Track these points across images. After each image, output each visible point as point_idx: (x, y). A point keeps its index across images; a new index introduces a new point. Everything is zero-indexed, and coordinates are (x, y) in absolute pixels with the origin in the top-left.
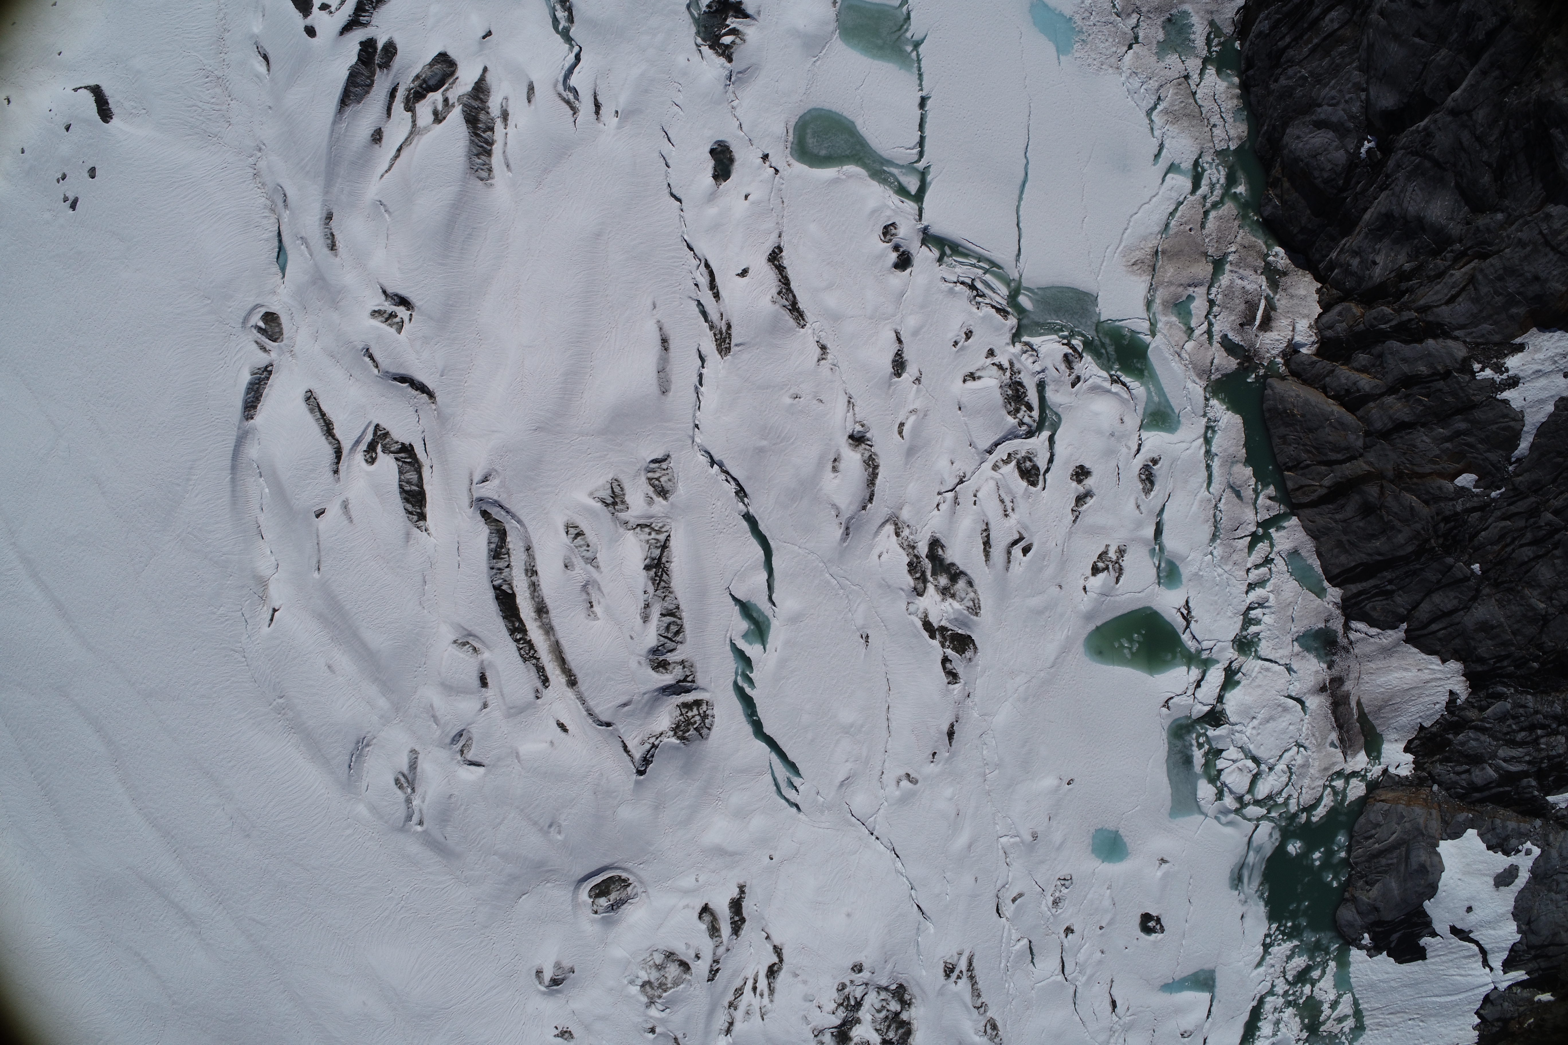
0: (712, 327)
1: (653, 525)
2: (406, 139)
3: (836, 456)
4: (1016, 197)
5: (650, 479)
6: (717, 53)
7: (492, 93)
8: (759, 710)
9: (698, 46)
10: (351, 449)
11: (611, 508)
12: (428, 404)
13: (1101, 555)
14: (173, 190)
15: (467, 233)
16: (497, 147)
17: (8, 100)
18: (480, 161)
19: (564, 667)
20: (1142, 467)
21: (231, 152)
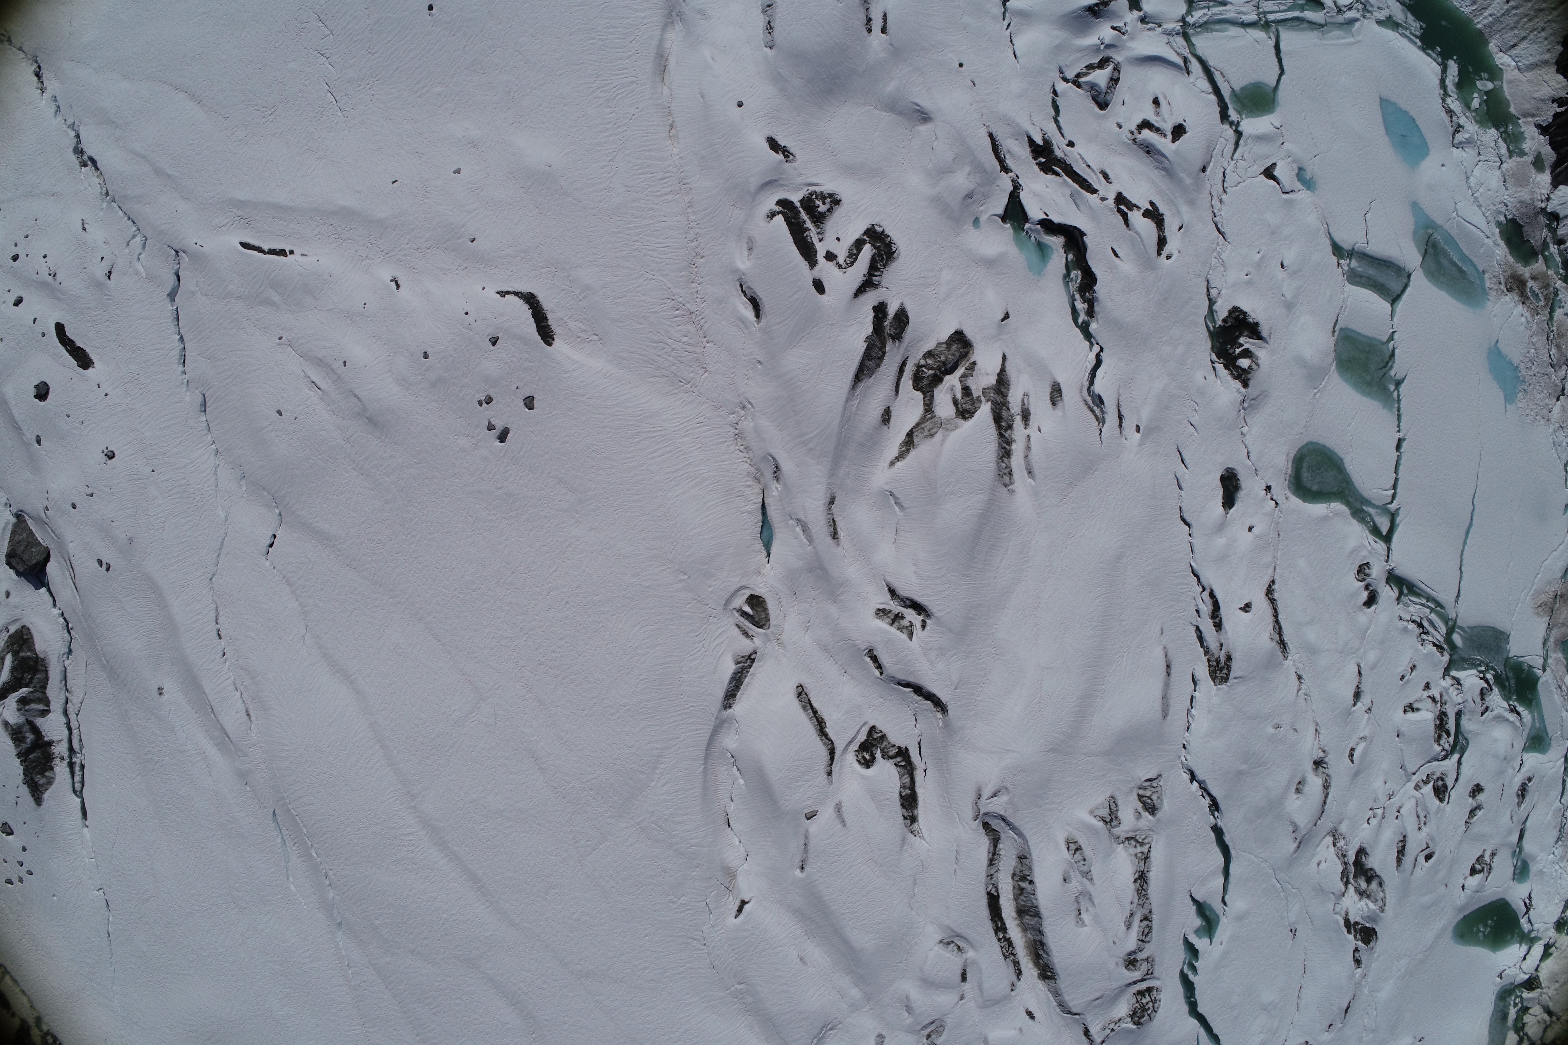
0: (1206, 653)
1: (1137, 838)
2: (918, 424)
3: (1301, 780)
4: (1462, 541)
5: (1138, 795)
6: (1232, 374)
7: (1012, 386)
8: (1197, 992)
9: (1213, 362)
10: (844, 749)
11: (1109, 826)
12: (932, 711)
13: (1478, 858)
14: (639, 442)
15: (991, 543)
16: (1017, 448)
17: (396, 282)
18: (1004, 465)
19: (1038, 962)
20: (1520, 784)
21: (707, 405)
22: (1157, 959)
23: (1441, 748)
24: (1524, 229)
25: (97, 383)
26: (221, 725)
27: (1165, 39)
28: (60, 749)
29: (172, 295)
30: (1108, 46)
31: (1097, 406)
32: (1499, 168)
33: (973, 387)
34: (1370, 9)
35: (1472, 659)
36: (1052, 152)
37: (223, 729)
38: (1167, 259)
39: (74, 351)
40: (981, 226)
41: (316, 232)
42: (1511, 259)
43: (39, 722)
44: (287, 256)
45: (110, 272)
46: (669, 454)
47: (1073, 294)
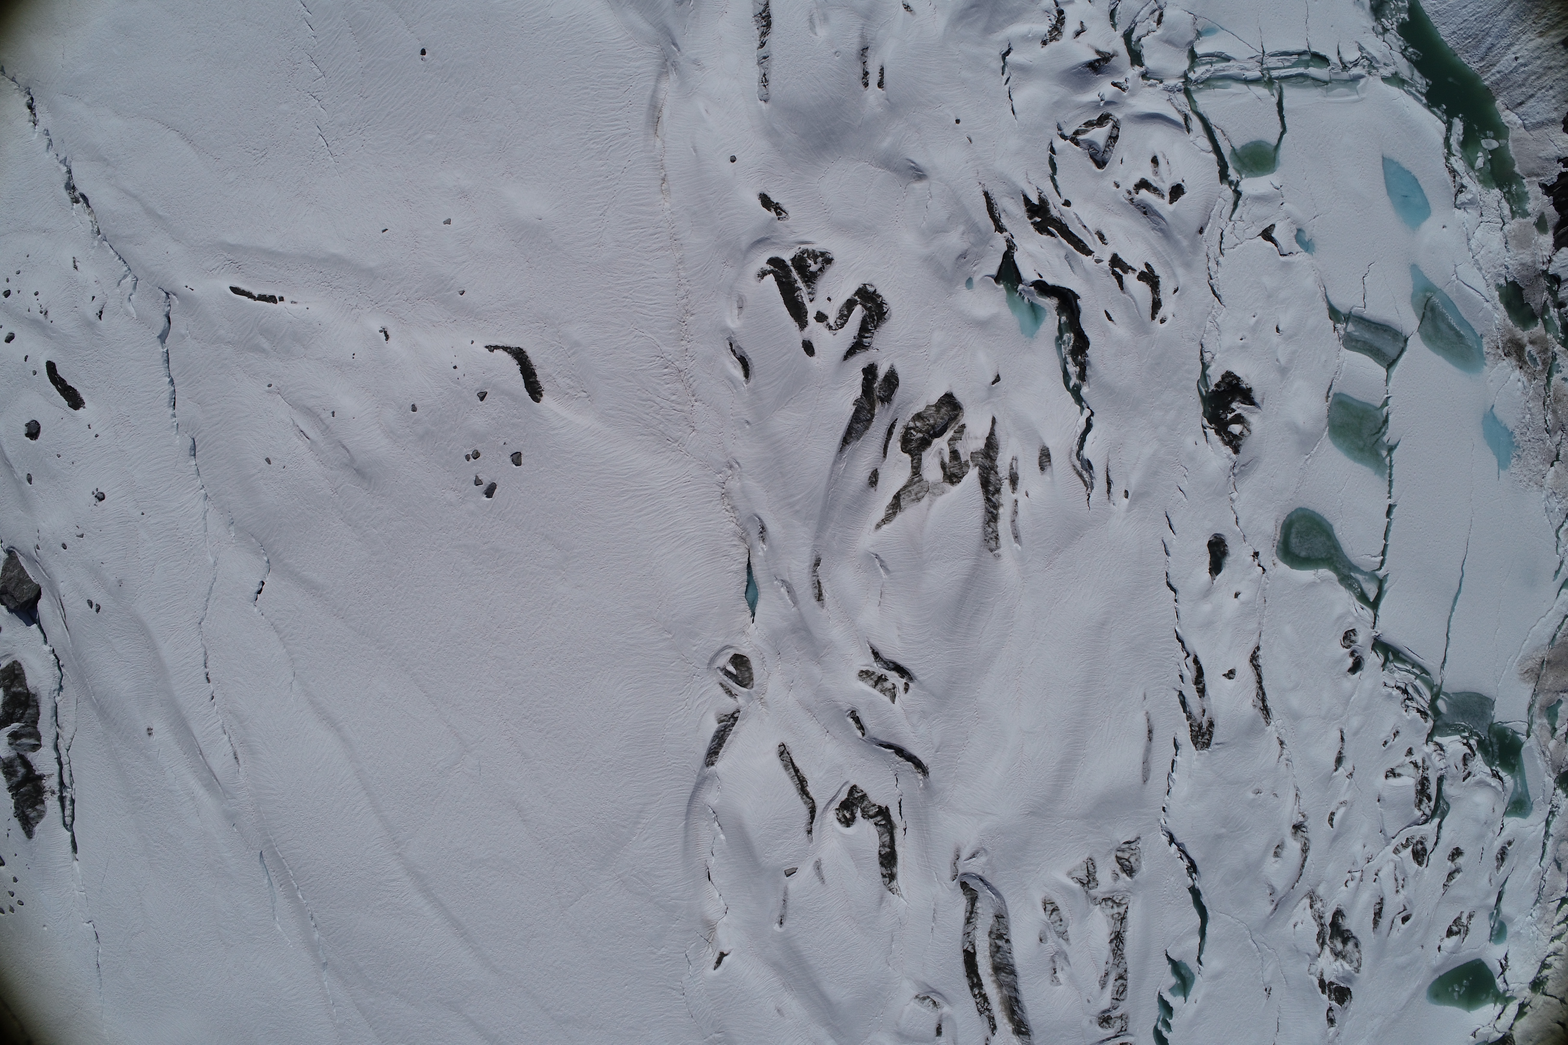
0: (1189, 717)
1: (1115, 899)
2: (905, 487)
3: (1280, 844)
4: (1450, 608)
5: (1117, 857)
6: (1223, 439)
7: (1000, 450)
9: (1204, 427)
10: (825, 808)
11: (1086, 888)
12: (913, 772)
13: (1455, 920)
14: (625, 500)
15: (975, 608)
16: (1005, 512)
17: (386, 333)
18: (991, 530)
19: (1013, 1017)
20: (1500, 847)
21: (694, 464)
22: (1131, 1016)
23: (1421, 813)
24: (1524, 292)
25: (87, 423)
26: (209, 768)
27: (1166, 95)
28: (51, 783)
29: (163, 337)
30: (1108, 103)
31: (1086, 470)
32: (1502, 229)
33: (961, 451)
34: (1376, 65)
35: (1456, 725)
36: (1048, 211)
37: (211, 771)
38: (1161, 323)
39: (65, 391)
40: (974, 286)
41: (306, 279)
42: (1510, 323)
43: (30, 756)
44: (276, 303)
45: (101, 312)
46: (655, 513)
47: (1065, 357)
